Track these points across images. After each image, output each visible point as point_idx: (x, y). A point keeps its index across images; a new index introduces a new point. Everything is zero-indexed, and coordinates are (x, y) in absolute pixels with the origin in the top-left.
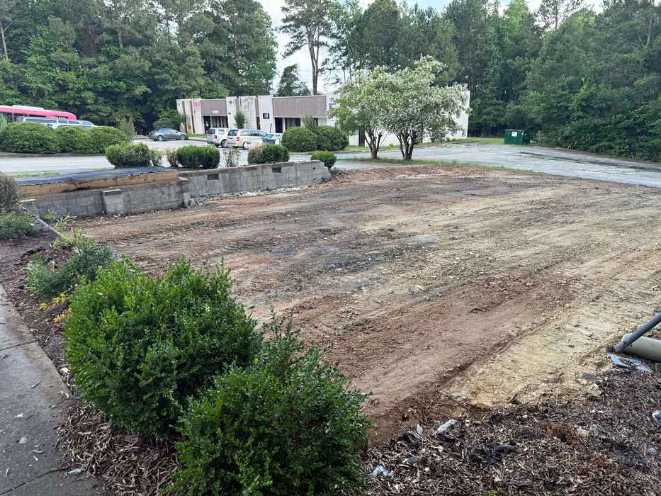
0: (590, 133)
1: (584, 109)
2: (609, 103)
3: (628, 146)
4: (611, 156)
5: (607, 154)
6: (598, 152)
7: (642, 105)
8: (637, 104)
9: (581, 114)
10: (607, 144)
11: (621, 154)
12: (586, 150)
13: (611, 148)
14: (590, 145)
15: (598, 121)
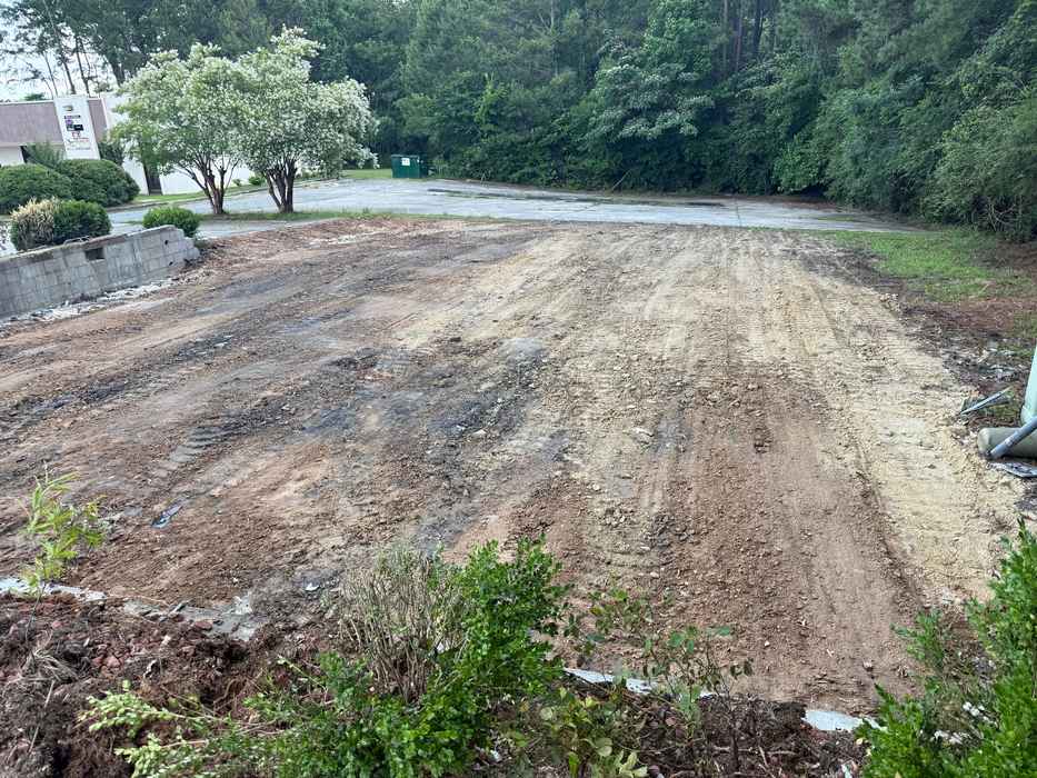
0: (507, 155)
1: (494, 120)
2: (525, 110)
3: (555, 172)
4: (538, 187)
5: (531, 184)
6: (521, 182)
7: (562, 112)
8: (557, 112)
9: (491, 127)
10: (530, 170)
11: (549, 183)
12: (505, 181)
13: (534, 175)
14: (511, 173)
15: (515, 137)
